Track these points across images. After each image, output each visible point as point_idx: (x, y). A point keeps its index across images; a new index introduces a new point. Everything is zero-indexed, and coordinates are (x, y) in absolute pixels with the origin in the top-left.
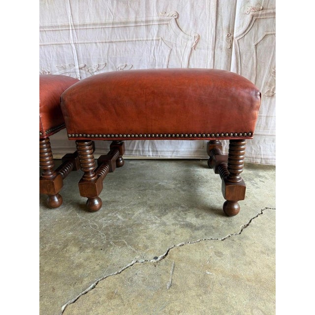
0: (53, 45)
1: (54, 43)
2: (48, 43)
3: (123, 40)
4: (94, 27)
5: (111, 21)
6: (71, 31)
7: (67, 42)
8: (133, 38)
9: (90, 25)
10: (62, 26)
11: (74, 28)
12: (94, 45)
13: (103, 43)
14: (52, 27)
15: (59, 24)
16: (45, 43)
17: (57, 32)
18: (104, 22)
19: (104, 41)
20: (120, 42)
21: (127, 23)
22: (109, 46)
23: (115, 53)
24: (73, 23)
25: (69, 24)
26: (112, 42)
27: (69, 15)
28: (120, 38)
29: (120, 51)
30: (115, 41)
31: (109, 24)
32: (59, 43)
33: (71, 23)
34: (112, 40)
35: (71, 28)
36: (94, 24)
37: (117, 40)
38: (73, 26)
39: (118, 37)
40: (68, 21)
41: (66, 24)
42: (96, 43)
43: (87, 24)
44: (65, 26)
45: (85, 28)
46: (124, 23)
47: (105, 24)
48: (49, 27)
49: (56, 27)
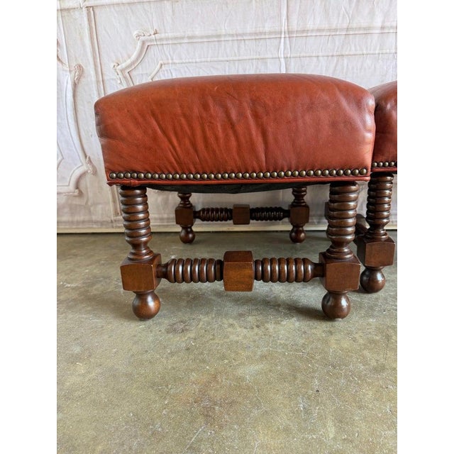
0: (252, 59)
1: (255, 57)
2: (245, 57)
3: (361, 53)
4: (318, 34)
5: (345, 26)
6: (282, 40)
7: (274, 56)
8: (375, 49)
9: (312, 31)
10: (270, 33)
11: (287, 36)
12: (315, 59)
13: (328, 56)
14: (256, 34)
15: (267, 29)
16: (240, 58)
17: (262, 41)
18: (334, 27)
19: (331, 54)
20: (355, 55)
21: (369, 28)
22: (338, 61)
23: (345, 71)
24: (288, 29)
25: (281, 29)
26: (343, 55)
27: (284, 17)
28: (356, 50)
29: (353, 68)
30: (347, 53)
31: (342, 30)
32: (262, 57)
33: (284, 28)
34: (343, 53)
35: (283, 36)
36: (319, 30)
37: (352, 53)
38: (287, 33)
39: (353, 48)
40: (281, 26)
41: (277, 29)
42: (318, 56)
43: (308, 30)
44: (275, 33)
45: (305, 35)
46: (365, 29)
47: (336, 30)
48: (251, 34)
49: (261, 33)
